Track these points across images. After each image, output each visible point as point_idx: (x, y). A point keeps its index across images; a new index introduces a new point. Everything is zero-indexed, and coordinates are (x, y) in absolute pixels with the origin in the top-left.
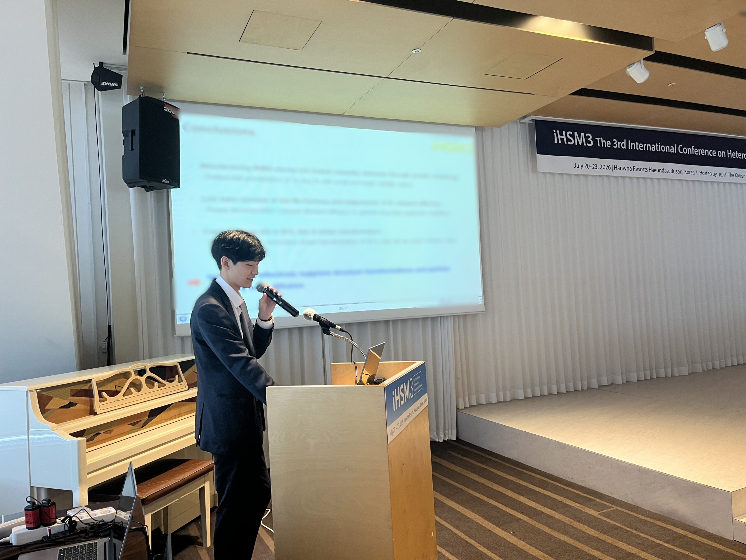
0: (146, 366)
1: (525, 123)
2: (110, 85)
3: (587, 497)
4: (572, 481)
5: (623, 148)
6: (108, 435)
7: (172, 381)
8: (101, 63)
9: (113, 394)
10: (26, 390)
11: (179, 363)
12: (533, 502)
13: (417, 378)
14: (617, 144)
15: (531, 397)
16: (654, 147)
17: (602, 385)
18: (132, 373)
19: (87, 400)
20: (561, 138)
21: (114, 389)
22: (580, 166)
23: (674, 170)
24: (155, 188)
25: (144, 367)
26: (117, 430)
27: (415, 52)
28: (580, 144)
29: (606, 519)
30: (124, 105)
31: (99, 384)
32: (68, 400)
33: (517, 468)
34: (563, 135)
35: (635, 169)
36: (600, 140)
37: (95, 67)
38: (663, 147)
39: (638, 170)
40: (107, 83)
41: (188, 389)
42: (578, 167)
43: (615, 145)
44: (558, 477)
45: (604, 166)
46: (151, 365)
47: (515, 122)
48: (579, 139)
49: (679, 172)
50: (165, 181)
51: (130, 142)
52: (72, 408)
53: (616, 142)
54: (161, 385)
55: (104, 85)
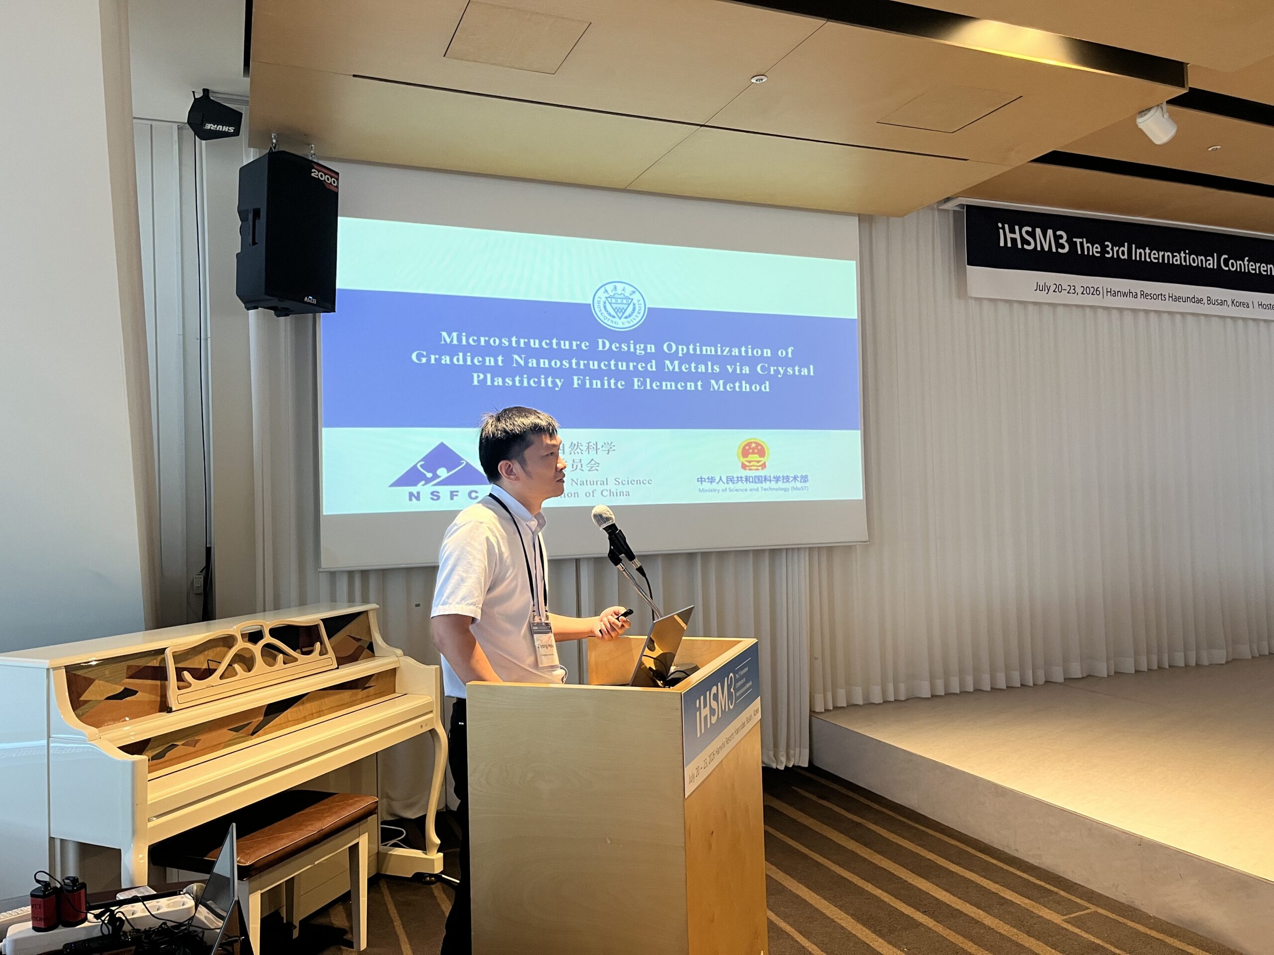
0: (263, 625)
1: (947, 211)
2: (221, 130)
3: (1042, 886)
4: (1016, 855)
5: (1122, 257)
6: (191, 749)
7: (309, 653)
8: (206, 91)
9: (202, 674)
10: (47, 668)
11: (322, 620)
12: (944, 893)
13: (742, 673)
14: (1112, 252)
15: (943, 694)
16: (1178, 258)
17: (1072, 677)
18: (238, 637)
19: (156, 685)
20: (1011, 238)
21: (205, 666)
22: (1045, 288)
23: (1213, 298)
24: (294, 311)
25: (260, 627)
26: (205, 739)
27: (757, 80)
28: (1046, 249)
29: (1077, 931)
30: (244, 165)
31: (177, 657)
32: (121, 685)
33: (917, 825)
34: (1014, 233)
35: (1144, 295)
36: (1082, 243)
37: (196, 97)
38: (1193, 259)
39: (1149, 297)
40: (216, 126)
41: (337, 666)
42: (1041, 289)
43: (1108, 253)
44: (990, 846)
45: (1088, 288)
46: (274, 623)
47: (930, 207)
48: (1044, 240)
49: (1222, 303)
50: (310, 299)
51: (251, 229)
52: (128, 699)
53: (1110, 246)
54: (288, 660)
55: (210, 129)
